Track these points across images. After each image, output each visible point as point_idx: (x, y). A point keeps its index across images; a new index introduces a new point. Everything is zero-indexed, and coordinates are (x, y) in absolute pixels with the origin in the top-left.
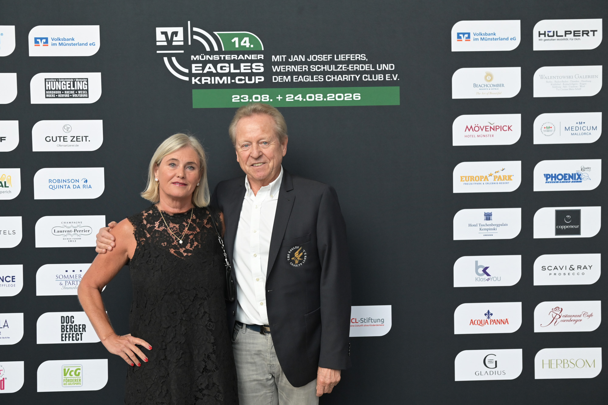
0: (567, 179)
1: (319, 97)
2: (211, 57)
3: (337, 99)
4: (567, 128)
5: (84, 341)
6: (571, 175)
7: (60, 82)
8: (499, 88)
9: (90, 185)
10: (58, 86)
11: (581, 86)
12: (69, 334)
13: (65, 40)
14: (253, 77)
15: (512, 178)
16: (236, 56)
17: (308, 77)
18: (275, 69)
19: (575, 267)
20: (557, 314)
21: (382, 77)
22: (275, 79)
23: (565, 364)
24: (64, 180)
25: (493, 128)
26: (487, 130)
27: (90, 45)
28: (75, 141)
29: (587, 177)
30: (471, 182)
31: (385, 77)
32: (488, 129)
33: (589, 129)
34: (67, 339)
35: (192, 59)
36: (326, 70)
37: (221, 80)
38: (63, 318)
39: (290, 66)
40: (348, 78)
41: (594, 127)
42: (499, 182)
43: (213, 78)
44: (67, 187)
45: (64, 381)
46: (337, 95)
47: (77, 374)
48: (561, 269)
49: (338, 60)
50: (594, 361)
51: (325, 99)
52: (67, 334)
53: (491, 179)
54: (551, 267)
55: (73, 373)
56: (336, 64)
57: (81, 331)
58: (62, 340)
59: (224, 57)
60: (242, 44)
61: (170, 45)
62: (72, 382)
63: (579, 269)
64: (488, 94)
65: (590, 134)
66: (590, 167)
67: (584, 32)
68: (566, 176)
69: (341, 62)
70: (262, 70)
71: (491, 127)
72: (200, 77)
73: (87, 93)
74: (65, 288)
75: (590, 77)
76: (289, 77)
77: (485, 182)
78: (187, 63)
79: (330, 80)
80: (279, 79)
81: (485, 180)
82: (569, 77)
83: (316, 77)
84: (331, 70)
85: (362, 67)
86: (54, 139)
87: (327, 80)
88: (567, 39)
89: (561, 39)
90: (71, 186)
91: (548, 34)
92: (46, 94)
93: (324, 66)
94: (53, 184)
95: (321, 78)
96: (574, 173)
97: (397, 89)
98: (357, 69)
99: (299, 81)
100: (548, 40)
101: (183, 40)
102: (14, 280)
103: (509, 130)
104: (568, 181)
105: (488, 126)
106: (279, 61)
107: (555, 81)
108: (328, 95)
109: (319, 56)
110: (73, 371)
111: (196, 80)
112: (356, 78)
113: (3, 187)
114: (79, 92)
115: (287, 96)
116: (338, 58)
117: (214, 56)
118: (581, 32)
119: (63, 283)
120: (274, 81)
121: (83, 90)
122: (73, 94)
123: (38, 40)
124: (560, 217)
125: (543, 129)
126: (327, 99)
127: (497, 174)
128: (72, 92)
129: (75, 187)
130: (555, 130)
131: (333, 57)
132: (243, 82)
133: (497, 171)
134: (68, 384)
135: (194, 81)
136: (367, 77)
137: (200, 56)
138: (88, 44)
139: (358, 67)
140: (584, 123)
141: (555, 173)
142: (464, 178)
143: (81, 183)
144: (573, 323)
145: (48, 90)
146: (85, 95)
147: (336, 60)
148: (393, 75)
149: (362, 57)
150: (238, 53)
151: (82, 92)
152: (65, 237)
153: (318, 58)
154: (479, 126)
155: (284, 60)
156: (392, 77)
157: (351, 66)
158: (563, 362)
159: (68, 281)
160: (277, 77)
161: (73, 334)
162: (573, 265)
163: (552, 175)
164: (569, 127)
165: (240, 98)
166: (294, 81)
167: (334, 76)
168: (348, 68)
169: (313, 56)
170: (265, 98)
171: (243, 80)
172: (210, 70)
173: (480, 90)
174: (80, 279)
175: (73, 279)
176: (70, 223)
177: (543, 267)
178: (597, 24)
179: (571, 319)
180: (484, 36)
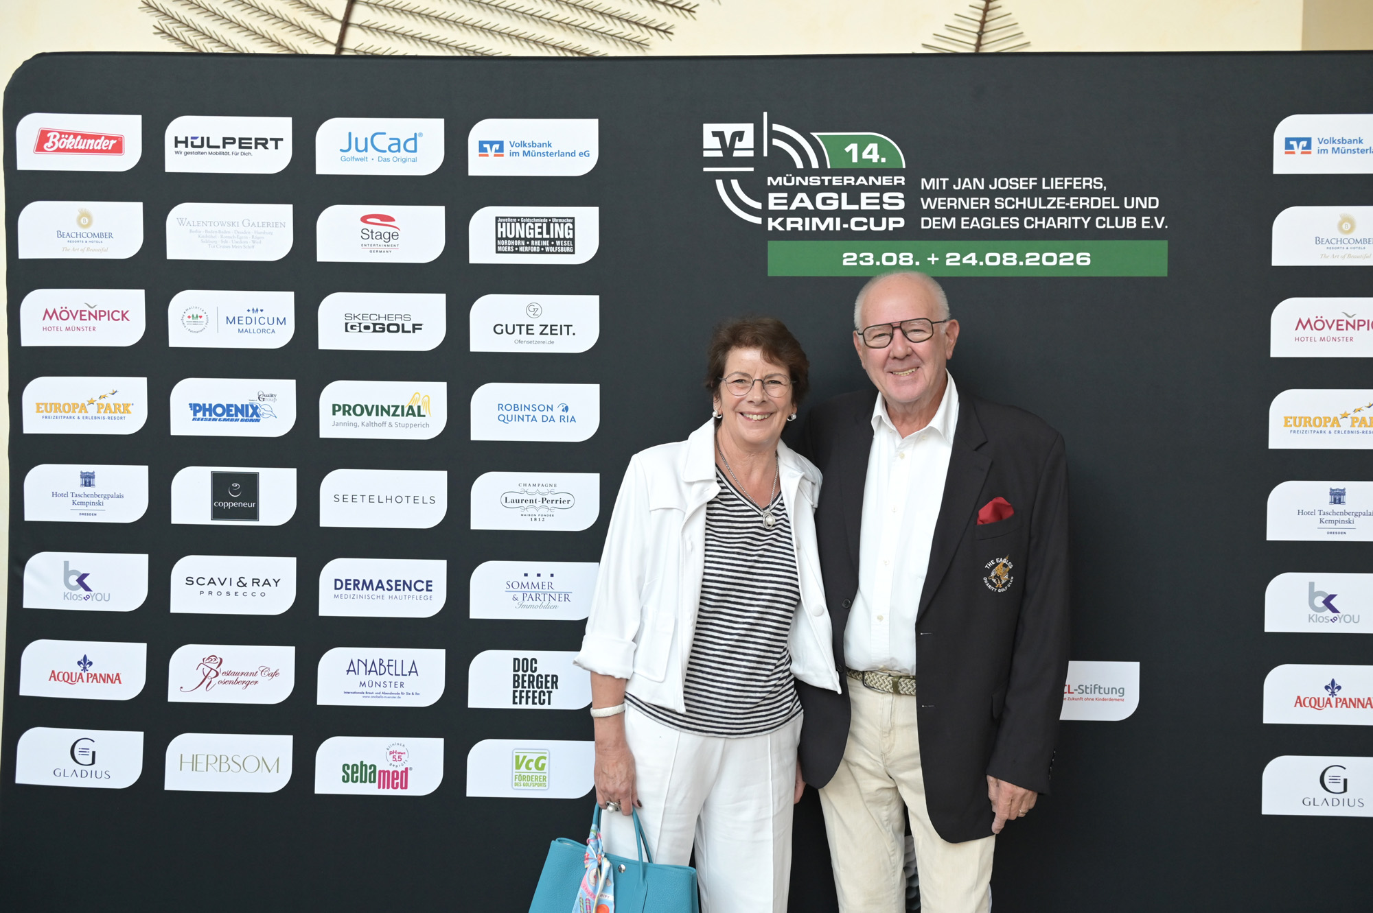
1: (1009, 259)
2: (804, 180)
3: (1045, 263)
5: (553, 706)
7: (523, 224)
8: (1367, 245)
9: (573, 417)
10: (520, 230)
12: (528, 692)
13: (534, 145)
14: (884, 220)
16: (853, 178)
17: (990, 219)
18: (926, 204)
21: (1134, 222)
22: (926, 223)
24: (525, 406)
25: (1353, 324)
26: (1340, 327)
27: (580, 155)
28: (547, 334)
31: (1139, 222)
32: (1341, 325)
34: (524, 700)
35: (769, 184)
36: (1025, 207)
37: (823, 224)
38: (517, 661)
39: (955, 199)
40: (1067, 224)
42: (1361, 429)
43: (807, 220)
44: (530, 418)
45: (516, 778)
46: (1045, 255)
47: (540, 766)
49: (1049, 188)
51: (1021, 263)
52: (523, 691)
53: (1345, 424)
55: (532, 765)
56: (1045, 195)
57: (548, 688)
58: (514, 703)
59: (830, 181)
60: (865, 155)
61: (728, 156)
62: (530, 782)
64: (1343, 257)
69: (1056, 193)
70: (902, 205)
71: (1348, 323)
72: (782, 219)
73: (571, 245)
74: (522, 606)
76: (953, 219)
77: (1333, 430)
78: (760, 192)
79: (1032, 226)
81: (1332, 426)
83: (1004, 221)
84: (1035, 207)
85: (1096, 203)
86: (510, 330)
87: (1026, 226)
90: (539, 418)
92: (497, 246)
93: (1021, 200)
94: (505, 413)
95: (1014, 223)
97: (1163, 245)
98: (1084, 206)
99: (971, 227)
101: (752, 147)
102: (429, 588)
105: (1343, 320)
106: (934, 188)
108: (1028, 255)
109: (1011, 179)
110: (532, 760)
111: (776, 224)
112: (1084, 224)
113: (414, 416)
114: (558, 243)
115: (948, 255)
116: (1048, 184)
117: (811, 178)
119: (520, 596)
120: (923, 227)
121: (565, 239)
122: (547, 246)
123: (485, 146)
126: (1024, 263)
127: (1359, 415)
128: (544, 243)
129: (545, 419)
131: (1040, 182)
132: (865, 228)
133: (1358, 407)
134: (522, 784)
135: (772, 224)
136: (1105, 222)
137: (785, 178)
138: (577, 154)
139: (1087, 202)
142: (1292, 421)
143: (557, 413)
145: (502, 239)
146: (568, 249)
147: (1044, 187)
148: (1156, 218)
149: (1095, 182)
150: (856, 172)
151: (564, 243)
152: (525, 512)
153: (1009, 184)
154: (1324, 319)
155: (944, 188)
156: (1152, 222)
157: (1074, 201)
159: (528, 594)
160: (929, 219)
161: (534, 692)
165: (859, 259)
166: (963, 227)
167: (1040, 220)
168: (1067, 204)
169: (1001, 180)
170: (906, 259)
171: (865, 224)
172: (802, 205)
173: (1329, 250)
174: (551, 590)
175: (537, 589)
176: (534, 485)
180: (1338, 145)
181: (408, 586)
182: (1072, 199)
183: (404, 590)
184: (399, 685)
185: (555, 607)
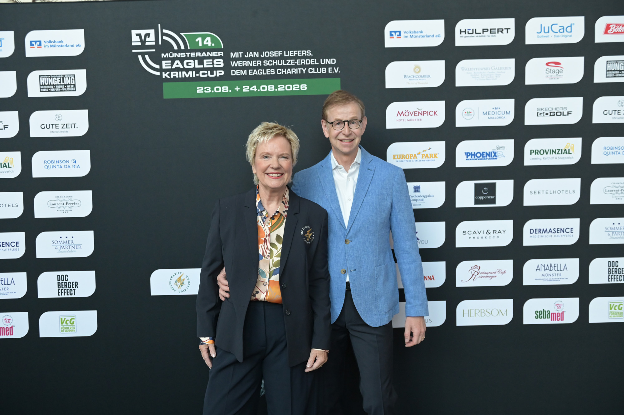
0: (484, 157)
1: (271, 88)
2: (178, 54)
3: (287, 89)
4: (485, 113)
5: (76, 296)
6: (488, 153)
7: (52, 78)
8: (426, 78)
9: (78, 165)
10: (51, 81)
11: (496, 77)
12: (64, 290)
13: (55, 42)
14: (215, 72)
15: (437, 156)
16: (200, 53)
18: (233, 64)
19: (491, 231)
20: (475, 271)
21: (325, 70)
22: (234, 73)
23: (482, 313)
24: (56, 161)
25: (421, 113)
26: (416, 115)
27: (76, 46)
28: (65, 128)
29: (502, 155)
30: (402, 160)
31: (327, 70)
32: (416, 114)
33: (503, 113)
34: (63, 294)
35: (162, 57)
36: (277, 65)
37: (187, 74)
38: (59, 276)
39: (246, 62)
40: (296, 71)
41: (508, 112)
42: (426, 159)
43: (180, 73)
44: (59, 166)
45: (61, 328)
46: (287, 86)
47: (72, 322)
48: (479, 234)
49: (287, 56)
50: (507, 310)
51: (276, 90)
52: (62, 290)
53: (419, 157)
54: (471, 231)
55: (68, 322)
56: (286, 59)
57: (74, 288)
58: (59, 295)
59: (190, 55)
60: (205, 43)
61: (143, 45)
62: (68, 330)
63: (494, 233)
64: (416, 84)
65: (504, 117)
66: (504, 146)
67: (499, 30)
68: (484, 154)
69: (290, 58)
70: (222, 65)
71: (419, 113)
72: (169, 72)
73: (74, 87)
74: (60, 251)
75: (505, 69)
76: (245, 71)
77: (414, 160)
78: (158, 61)
79: (281, 73)
81: (414, 158)
82: (486, 69)
83: (268, 71)
84: (281, 64)
85: (308, 62)
86: (48, 127)
87: (278, 73)
88: (485, 36)
89: (479, 36)
90: (63, 166)
91: (468, 32)
92: (40, 88)
93: (275, 61)
94: (48, 164)
95: (272, 72)
96: (490, 151)
97: (338, 81)
98: (303, 64)
99: (254, 74)
100: (468, 37)
101: (154, 40)
102: (18, 245)
103: (434, 115)
104: (485, 158)
105: (417, 112)
106: (236, 57)
107: (474, 73)
108: (279, 86)
109: (271, 52)
110: (68, 320)
111: (166, 75)
112: (303, 72)
113: (7, 167)
114: (68, 86)
115: (244, 87)
116: (287, 54)
117: (181, 54)
118: (497, 30)
119: (58, 247)
120: (232, 74)
121: (71, 84)
123: (33, 43)
124: (478, 189)
125: (464, 114)
126: (278, 90)
127: (425, 153)
128: (62, 87)
129: (66, 166)
130: (474, 114)
131: (283, 53)
132: (206, 76)
133: (424, 150)
134: (64, 331)
135: (164, 75)
136: (313, 70)
137: (169, 54)
138: (75, 46)
139: (305, 62)
140: (499, 108)
141: (474, 152)
142: (396, 157)
143: (71, 164)
144: (489, 278)
145: (42, 85)
146: (73, 89)
147: (285, 55)
148: (335, 68)
149: (308, 53)
150: (201, 51)
151: (71, 86)
152: (59, 209)
153: (270, 54)
154: (409, 111)
155: (241, 57)
156: (333, 70)
157: (299, 61)
158: (480, 311)
159: (62, 246)
160: (235, 71)
161: (67, 290)
162: (489, 230)
163: (472, 153)
164: (486, 112)
165: (204, 90)
166: (250, 74)
167: (284, 70)
168: (296, 63)
169: (266, 52)
170: (225, 89)
171: (206, 74)
172: (177, 66)
173: (410, 81)
174: (72, 244)
175: (66, 244)
176: (62, 197)
177: (464, 232)
178: (510, 23)
179: (488, 275)
180: (412, 34)
181: (8, 244)
183: (6, 246)
184: (6, 289)
185: (75, 251)
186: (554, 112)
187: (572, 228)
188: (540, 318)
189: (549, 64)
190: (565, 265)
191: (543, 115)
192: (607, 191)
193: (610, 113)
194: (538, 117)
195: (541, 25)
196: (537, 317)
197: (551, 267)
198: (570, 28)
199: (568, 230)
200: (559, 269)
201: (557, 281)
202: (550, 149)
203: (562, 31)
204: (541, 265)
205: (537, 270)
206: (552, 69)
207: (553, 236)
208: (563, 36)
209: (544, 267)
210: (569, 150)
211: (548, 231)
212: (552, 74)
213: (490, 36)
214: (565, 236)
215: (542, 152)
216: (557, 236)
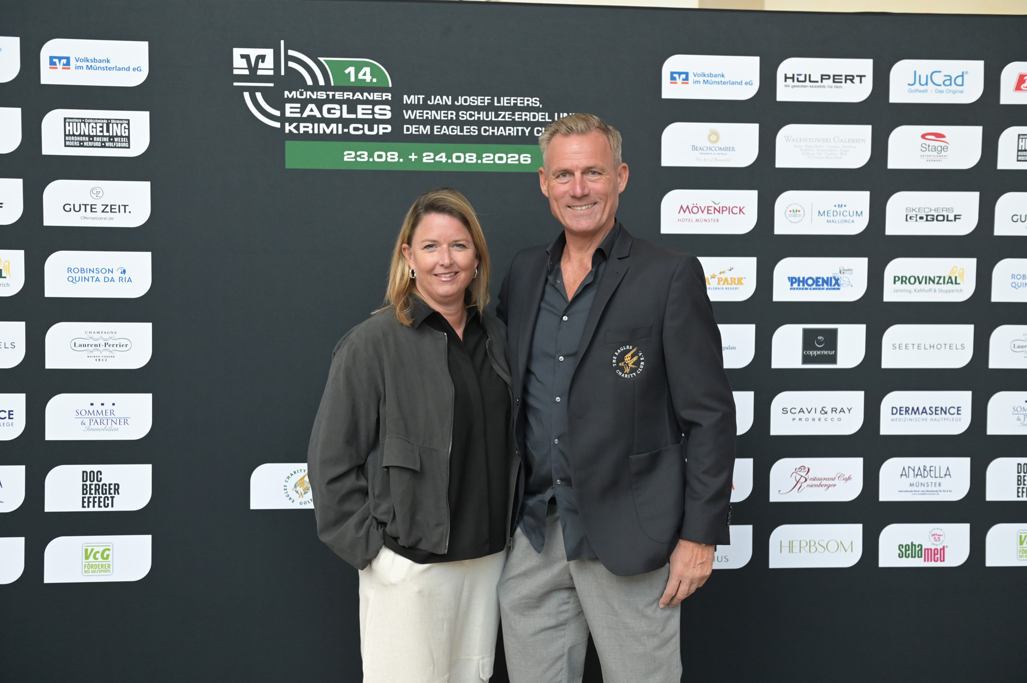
0: (820, 285)
1: (470, 158)
2: (313, 94)
3: (497, 161)
4: (822, 213)
5: (117, 508)
6: (826, 279)
7: (87, 124)
8: (728, 152)
9: (130, 278)
10: (85, 129)
11: (841, 154)
12: (94, 498)
13: (96, 61)
14: (375, 126)
15: (743, 281)
16: (351, 94)
18: (408, 115)
19: (828, 410)
20: (802, 476)
22: (408, 129)
23: (811, 547)
24: (90, 269)
25: (718, 210)
26: (709, 212)
27: (133, 70)
28: (108, 212)
29: (849, 283)
32: (711, 210)
33: (851, 214)
34: (91, 504)
35: (286, 97)
36: (482, 119)
37: (328, 128)
38: (85, 474)
39: (429, 112)
40: (513, 132)
41: (859, 213)
42: (724, 287)
43: (316, 125)
44: (94, 279)
45: (85, 567)
46: (497, 155)
47: (105, 556)
48: (809, 413)
49: (499, 105)
50: (852, 543)
51: (479, 161)
52: (91, 497)
53: (714, 283)
54: (795, 409)
55: (98, 556)
56: (497, 110)
57: (112, 494)
58: (83, 507)
59: (334, 95)
60: (360, 76)
61: (253, 75)
62: (97, 569)
63: (834, 412)
64: (712, 160)
65: (853, 221)
66: (851, 268)
67: (848, 78)
68: (819, 280)
69: (504, 109)
70: (389, 115)
71: (715, 209)
72: (297, 124)
73: (127, 141)
74: (89, 429)
75: (855, 141)
76: (428, 127)
78: (278, 104)
79: (487, 134)
80: (413, 129)
82: (825, 140)
83: (467, 129)
84: (489, 119)
85: (534, 117)
86: (77, 209)
87: (483, 133)
88: (824, 87)
89: (815, 87)
90: (102, 279)
91: (798, 79)
92: (65, 141)
93: (479, 113)
94: (74, 275)
95: (474, 131)
96: (829, 276)
98: (526, 119)
99: (442, 133)
100: (797, 86)
101: (272, 67)
102: (11, 416)
103: (740, 213)
104: (821, 287)
105: (712, 207)
106: (413, 103)
107: (806, 146)
108: (484, 155)
109: (472, 98)
110: (99, 552)
111: (292, 128)
112: (525, 133)
114: (116, 139)
115: (425, 154)
116: (499, 102)
117: (319, 93)
118: (843, 78)
119: (87, 421)
120: (405, 132)
121: (121, 136)
122: (107, 142)
123: (54, 60)
124: (809, 339)
125: (788, 212)
126: (482, 161)
127: (723, 276)
128: (105, 139)
129: (107, 279)
130: (804, 215)
131: (493, 100)
132: (361, 132)
133: (722, 271)
134: (90, 571)
135: (288, 128)
137: (298, 93)
138: (131, 69)
139: (529, 116)
140: (845, 206)
141: (804, 276)
143: (117, 275)
144: (824, 488)
145: (69, 135)
146: (124, 145)
147: (496, 104)
149: (534, 101)
150: (354, 89)
151: (121, 140)
152: (91, 354)
153: (470, 101)
154: (698, 206)
155: (421, 103)
157: (518, 115)
158: (809, 544)
159: (94, 420)
160: (410, 126)
161: (100, 498)
162: (825, 407)
163: (799, 278)
164: (824, 212)
165: (356, 156)
166: (435, 133)
167: (493, 129)
168: (513, 117)
169: (463, 98)
170: (392, 157)
171: (361, 129)
172: (312, 113)
173: (701, 155)
174: (112, 415)
175: (101, 416)
176: (98, 333)
177: (784, 409)
178: (865, 66)
179: (821, 483)
180: (708, 78)
182: (517, 113)
185: (117, 429)
186: (933, 216)
187: (960, 407)
188: (906, 557)
189: (927, 137)
190: (948, 468)
191: (915, 219)
192: (1017, 347)
193: (1023, 220)
194: (907, 222)
195: (915, 72)
196: (901, 556)
197: (925, 471)
198: (961, 78)
199: (952, 411)
200: (937, 475)
201: (934, 494)
202: (925, 276)
203: (948, 83)
204: (909, 467)
205: (902, 475)
206: (931, 145)
207: (929, 419)
208: (950, 91)
209: (914, 471)
210: (956, 277)
211: (921, 412)
212: (931, 153)
213: (833, 87)
214: (947, 419)
215: (912, 280)
216: (935, 420)
